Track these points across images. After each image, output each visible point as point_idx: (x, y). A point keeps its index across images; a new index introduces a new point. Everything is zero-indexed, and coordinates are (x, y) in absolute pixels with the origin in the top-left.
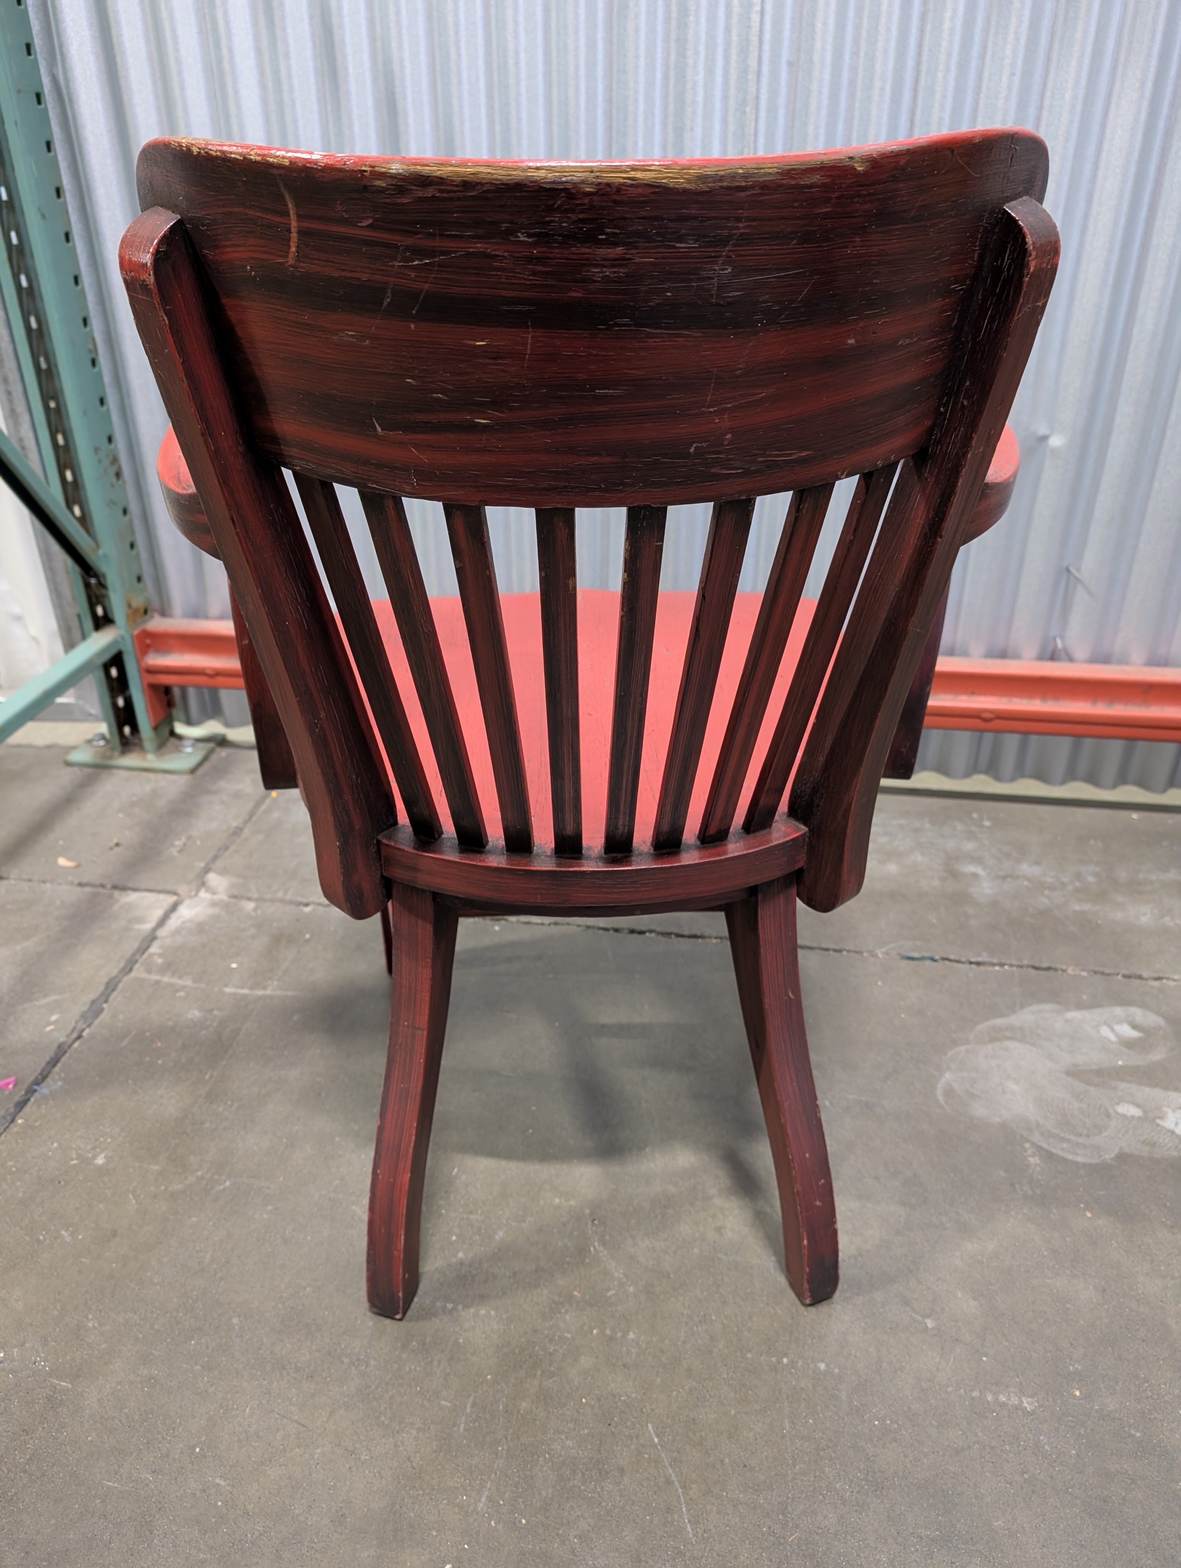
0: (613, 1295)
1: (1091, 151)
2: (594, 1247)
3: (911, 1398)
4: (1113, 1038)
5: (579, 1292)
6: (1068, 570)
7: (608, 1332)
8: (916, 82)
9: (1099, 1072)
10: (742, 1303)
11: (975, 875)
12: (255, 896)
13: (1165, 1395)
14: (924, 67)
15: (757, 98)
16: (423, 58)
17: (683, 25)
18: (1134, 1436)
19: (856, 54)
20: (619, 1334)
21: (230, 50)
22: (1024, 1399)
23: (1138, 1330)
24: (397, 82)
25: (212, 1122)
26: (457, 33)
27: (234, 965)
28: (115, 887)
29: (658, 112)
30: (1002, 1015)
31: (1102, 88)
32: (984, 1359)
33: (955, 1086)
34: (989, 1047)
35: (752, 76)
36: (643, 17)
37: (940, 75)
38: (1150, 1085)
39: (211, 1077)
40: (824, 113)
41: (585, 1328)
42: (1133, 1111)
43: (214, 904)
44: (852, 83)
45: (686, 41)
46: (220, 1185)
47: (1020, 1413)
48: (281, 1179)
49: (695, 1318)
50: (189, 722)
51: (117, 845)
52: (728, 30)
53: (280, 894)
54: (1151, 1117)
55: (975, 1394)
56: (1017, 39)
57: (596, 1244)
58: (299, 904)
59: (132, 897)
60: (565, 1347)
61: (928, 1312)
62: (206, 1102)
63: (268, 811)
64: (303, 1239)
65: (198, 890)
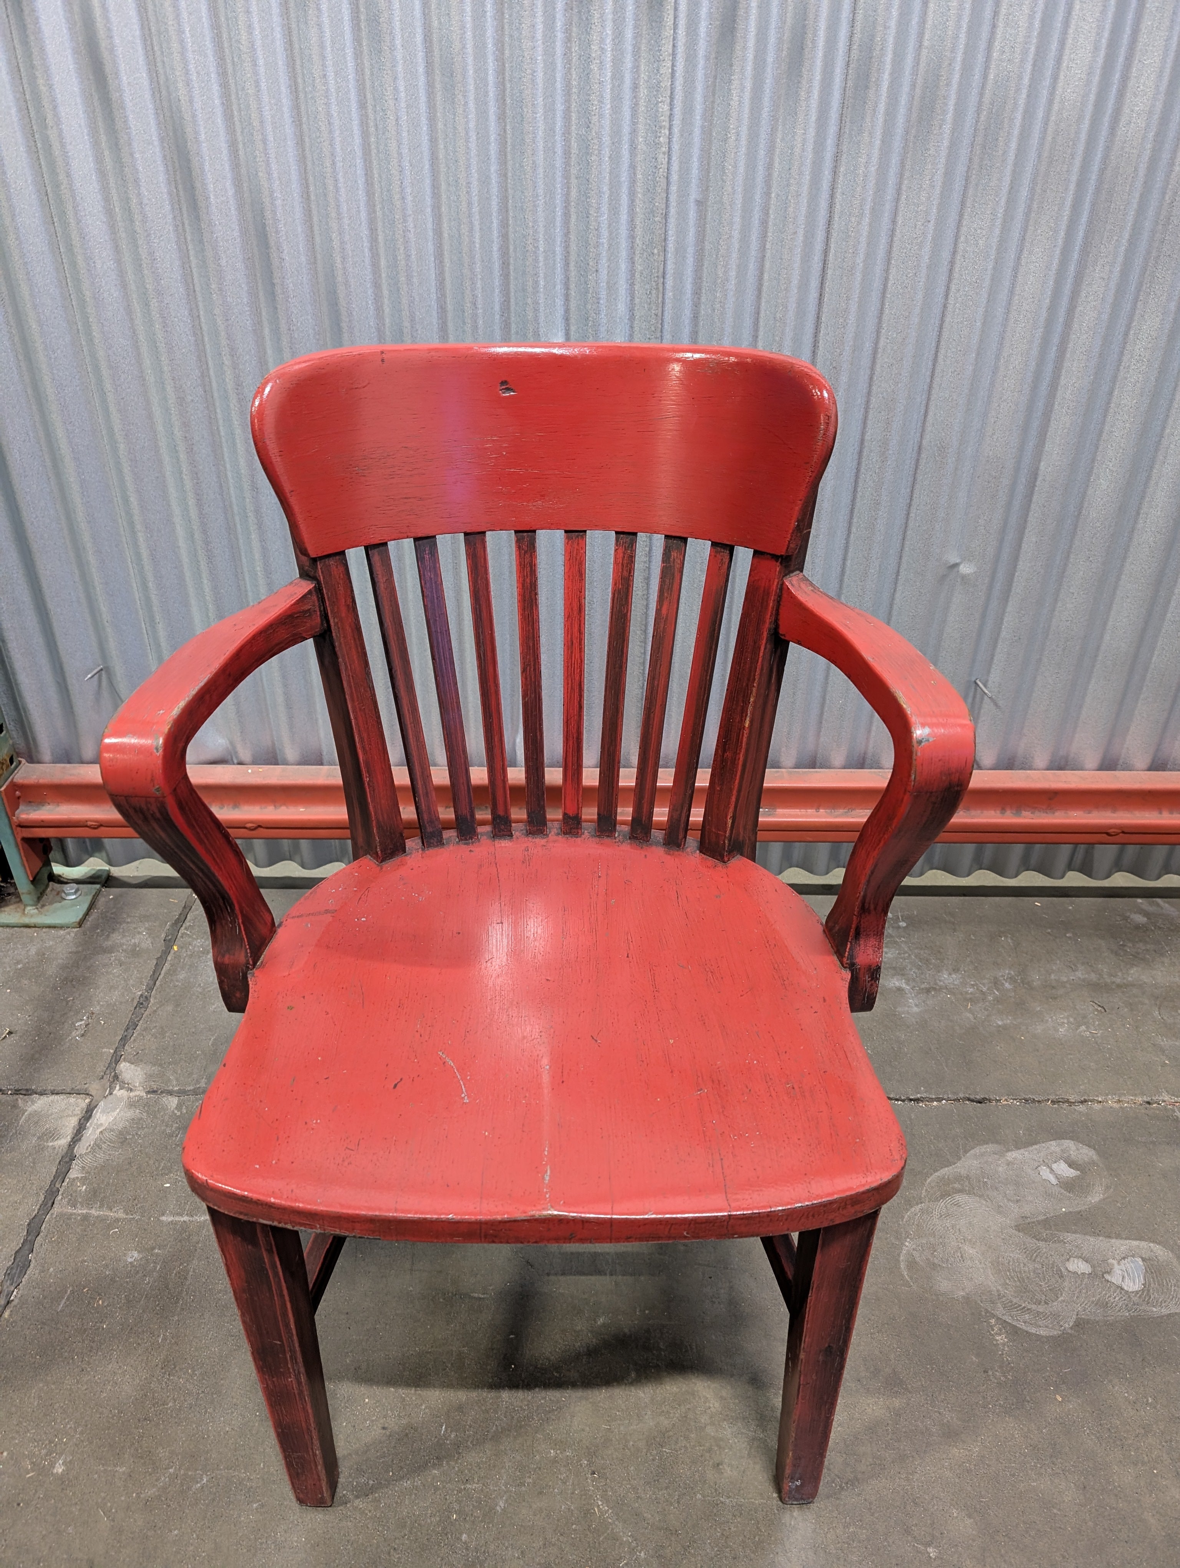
0: (626, 1565)
1: (1003, 296)
2: (598, 1506)
4: (1054, 1181)
6: (976, 683)
8: (829, 223)
9: (1046, 1223)
11: (899, 989)
12: (176, 1088)
15: (665, 239)
16: (295, 186)
17: (585, 163)
19: (767, 194)
21: (68, 173)
23: (1120, 1531)
24: (267, 211)
25: (175, 1400)
27: (167, 1185)
28: (17, 1092)
30: (949, 1164)
31: (1016, 235)
33: (917, 1256)
34: (942, 1203)
35: (658, 218)
37: (854, 220)
38: (1095, 1234)
39: (165, 1339)
42: (1082, 1267)
43: (132, 1104)
44: (764, 223)
46: (197, 1483)
50: (68, 864)
51: (10, 1033)
52: (633, 168)
54: (1100, 1272)
56: (933, 186)
57: (600, 1503)
59: (39, 1104)
61: (928, 1539)
62: (165, 1373)
63: (173, 972)
64: (296, 1542)
65: (112, 1089)
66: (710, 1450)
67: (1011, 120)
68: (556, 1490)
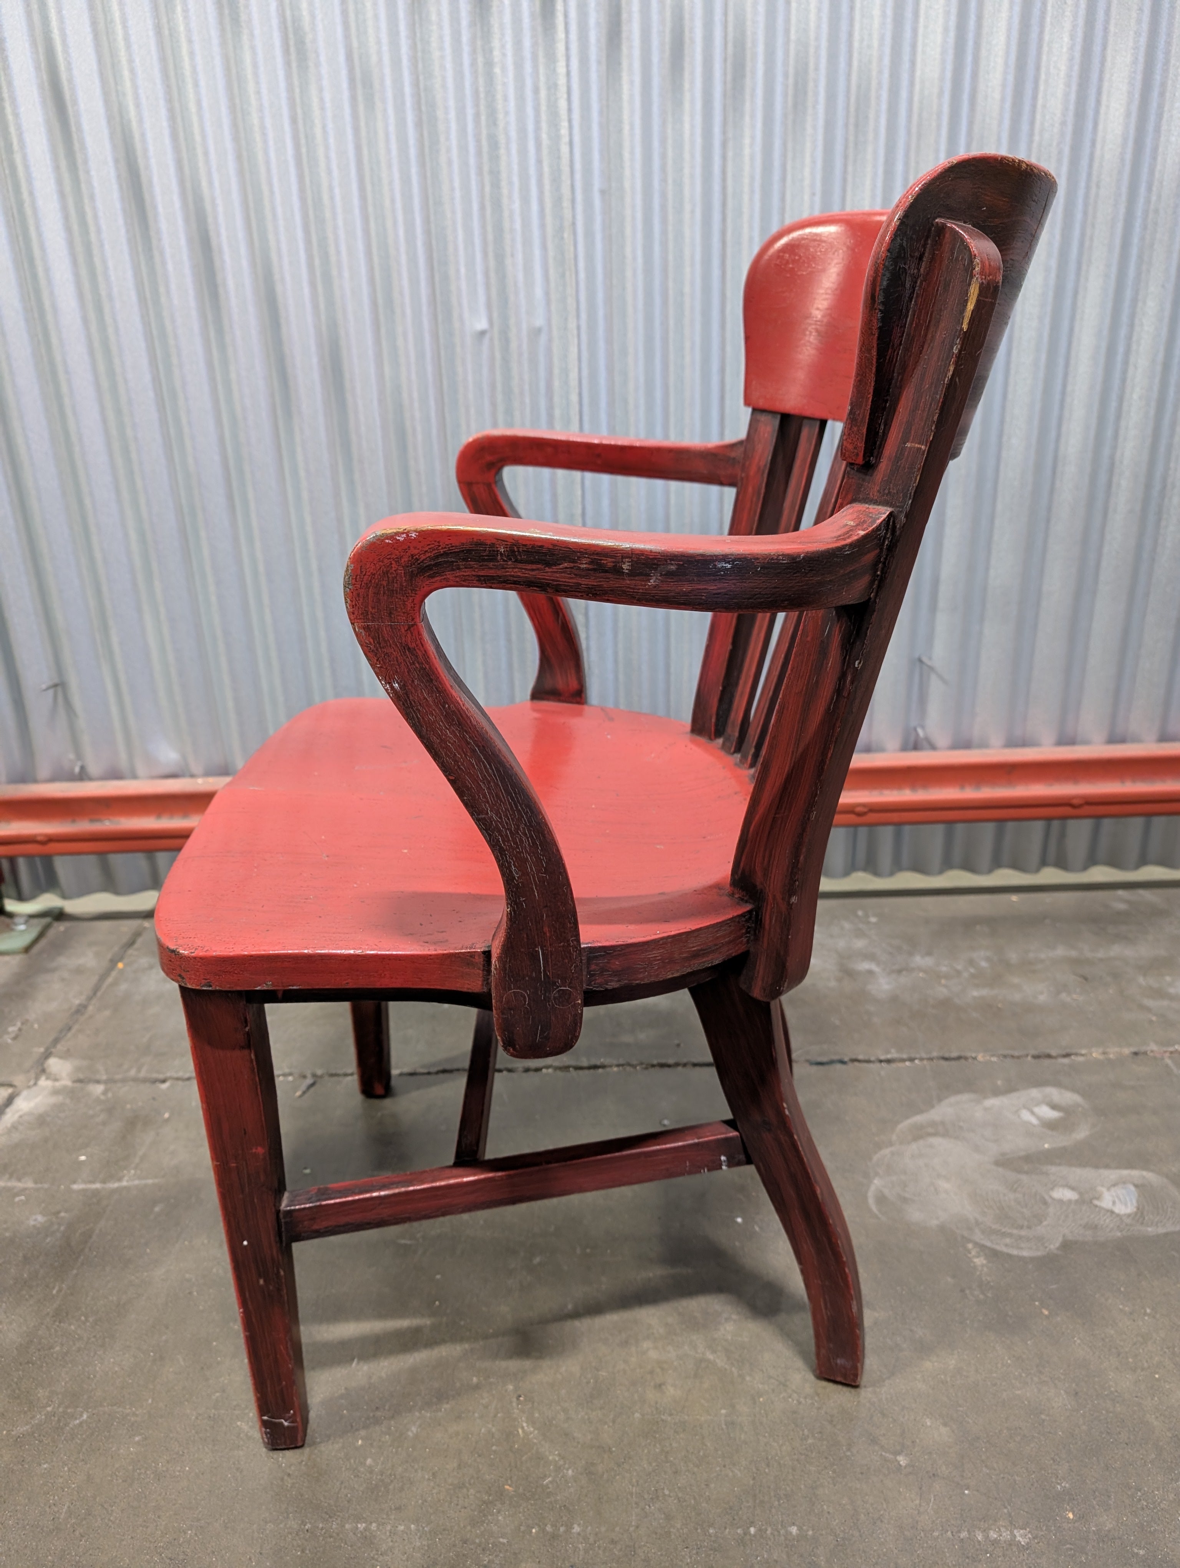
0: (551, 1482)
2: (523, 1428)
3: (896, 1551)
4: (1034, 1121)
5: (510, 1486)
6: (920, 658)
7: (549, 1528)
8: (724, 204)
9: (1028, 1158)
10: (696, 1469)
11: (870, 972)
12: (104, 1077)
13: (1161, 1502)
14: (730, 190)
15: (574, 224)
16: (236, 196)
17: (494, 158)
18: (1137, 1554)
19: (664, 180)
20: (562, 1529)
21: (31, 194)
22: (1015, 1531)
23: (1119, 1433)
24: (210, 220)
25: (62, 1345)
26: (268, 170)
27: (83, 1158)
29: (477, 241)
30: (921, 1112)
32: (966, 1492)
33: (886, 1192)
34: (914, 1146)
35: (566, 204)
36: (455, 152)
37: (746, 198)
38: (1080, 1165)
39: (60, 1290)
40: (639, 235)
41: (522, 1528)
42: (1068, 1195)
43: (56, 1092)
44: (663, 207)
45: (499, 172)
46: (76, 1419)
47: (1015, 1549)
48: (150, 1401)
49: (646, 1496)
50: (21, 898)
52: (539, 161)
53: (133, 1073)
54: (1088, 1199)
55: (964, 1534)
56: (814, 162)
57: (525, 1425)
58: (155, 1081)
60: (501, 1555)
61: (898, 1448)
62: (55, 1321)
63: (115, 983)
64: (179, 1471)
65: (37, 1078)
66: (652, 1372)
67: (878, 98)
68: (476, 1415)
